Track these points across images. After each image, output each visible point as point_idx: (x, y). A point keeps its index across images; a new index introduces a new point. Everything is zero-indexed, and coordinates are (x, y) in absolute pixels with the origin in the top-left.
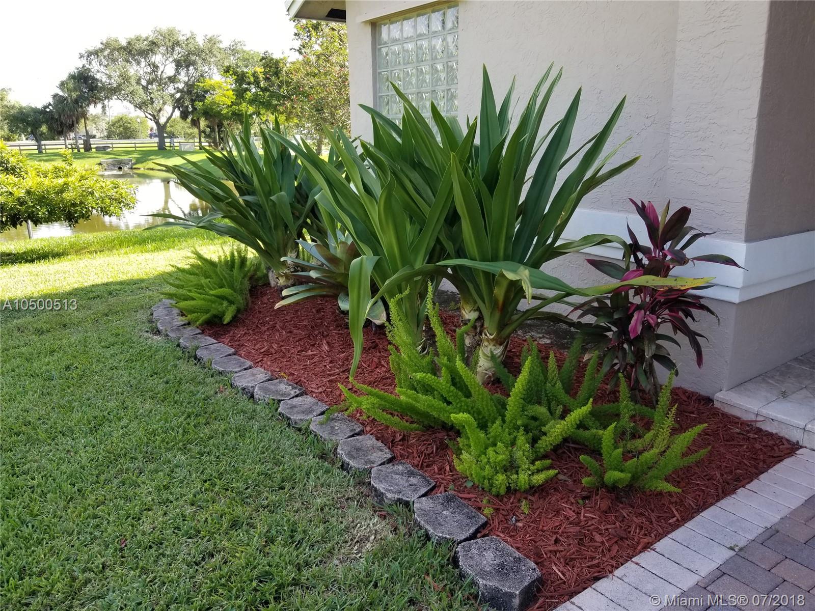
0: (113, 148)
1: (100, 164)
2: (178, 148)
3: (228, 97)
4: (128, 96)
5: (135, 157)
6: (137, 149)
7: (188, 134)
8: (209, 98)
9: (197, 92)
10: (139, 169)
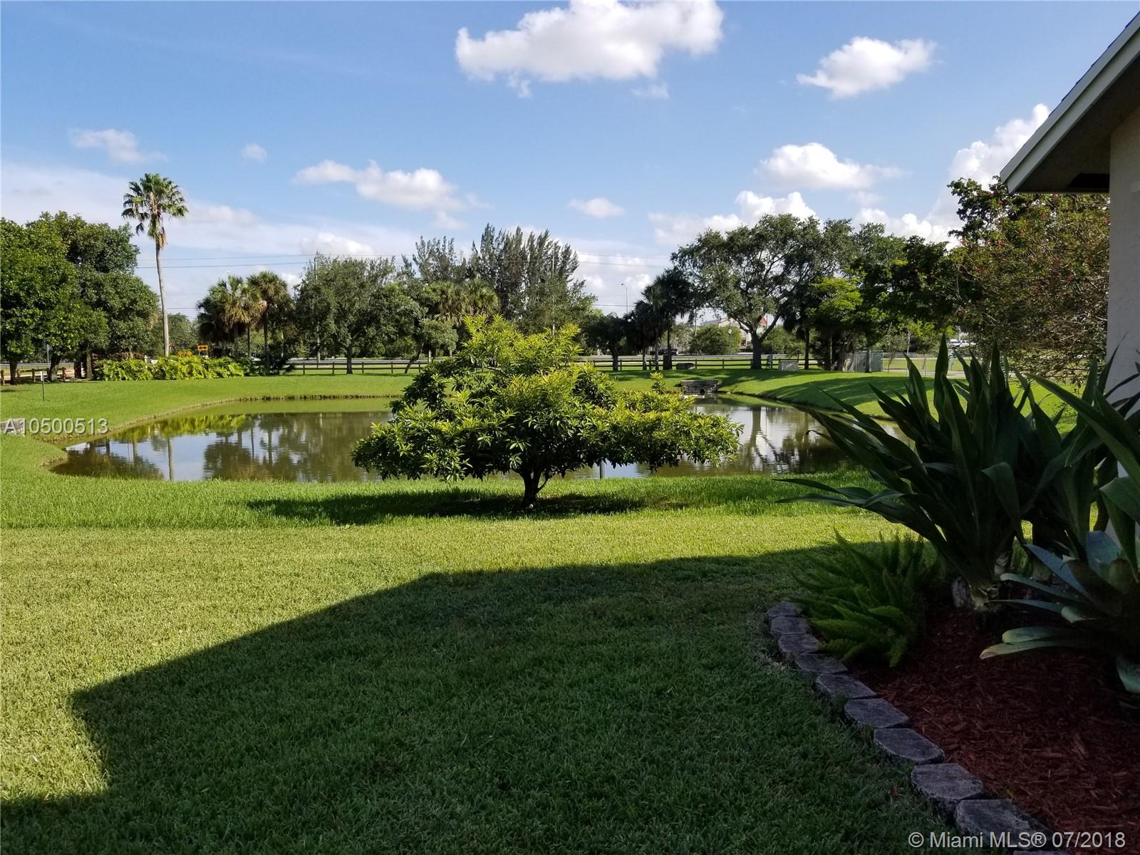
0: (696, 365)
1: (679, 385)
2: (777, 367)
3: (852, 301)
4: (722, 303)
5: (721, 378)
6: (725, 367)
7: (790, 348)
8: (825, 303)
9: (810, 295)
10: (725, 392)
